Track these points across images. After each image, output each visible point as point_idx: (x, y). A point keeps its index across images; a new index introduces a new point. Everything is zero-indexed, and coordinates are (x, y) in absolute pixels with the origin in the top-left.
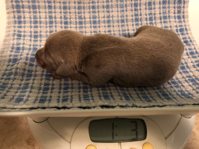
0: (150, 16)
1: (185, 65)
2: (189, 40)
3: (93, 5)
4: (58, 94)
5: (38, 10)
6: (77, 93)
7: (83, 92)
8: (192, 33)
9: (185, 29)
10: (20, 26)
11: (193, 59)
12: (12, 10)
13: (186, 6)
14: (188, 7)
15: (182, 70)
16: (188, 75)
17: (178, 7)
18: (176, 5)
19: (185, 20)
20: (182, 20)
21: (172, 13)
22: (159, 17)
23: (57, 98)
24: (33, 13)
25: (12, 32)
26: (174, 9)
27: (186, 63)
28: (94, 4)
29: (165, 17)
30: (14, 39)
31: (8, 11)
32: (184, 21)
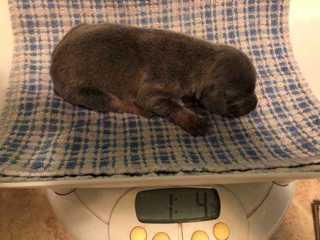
0: (230, 31)
1: (282, 105)
2: (288, 66)
3: (143, 18)
4: (94, 155)
5: (59, 28)
6: (122, 153)
7: (131, 151)
8: (294, 55)
9: (283, 50)
10: (33, 54)
11: (294, 96)
12: (21, 29)
13: (284, 13)
14: (287, 14)
15: (278, 113)
16: (286, 120)
17: (272, 16)
18: (270, 13)
19: (284, 35)
20: (279, 35)
21: (264, 24)
22: (244, 31)
23: (93, 160)
24: (53, 32)
25: (22, 63)
26: (266, 19)
27: (283, 102)
28: (145, 17)
29: (253, 32)
30: (25, 74)
31: (16, 31)
32: (282, 37)
